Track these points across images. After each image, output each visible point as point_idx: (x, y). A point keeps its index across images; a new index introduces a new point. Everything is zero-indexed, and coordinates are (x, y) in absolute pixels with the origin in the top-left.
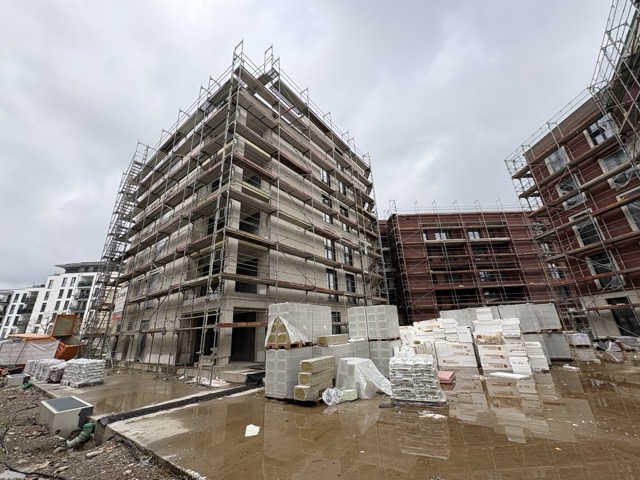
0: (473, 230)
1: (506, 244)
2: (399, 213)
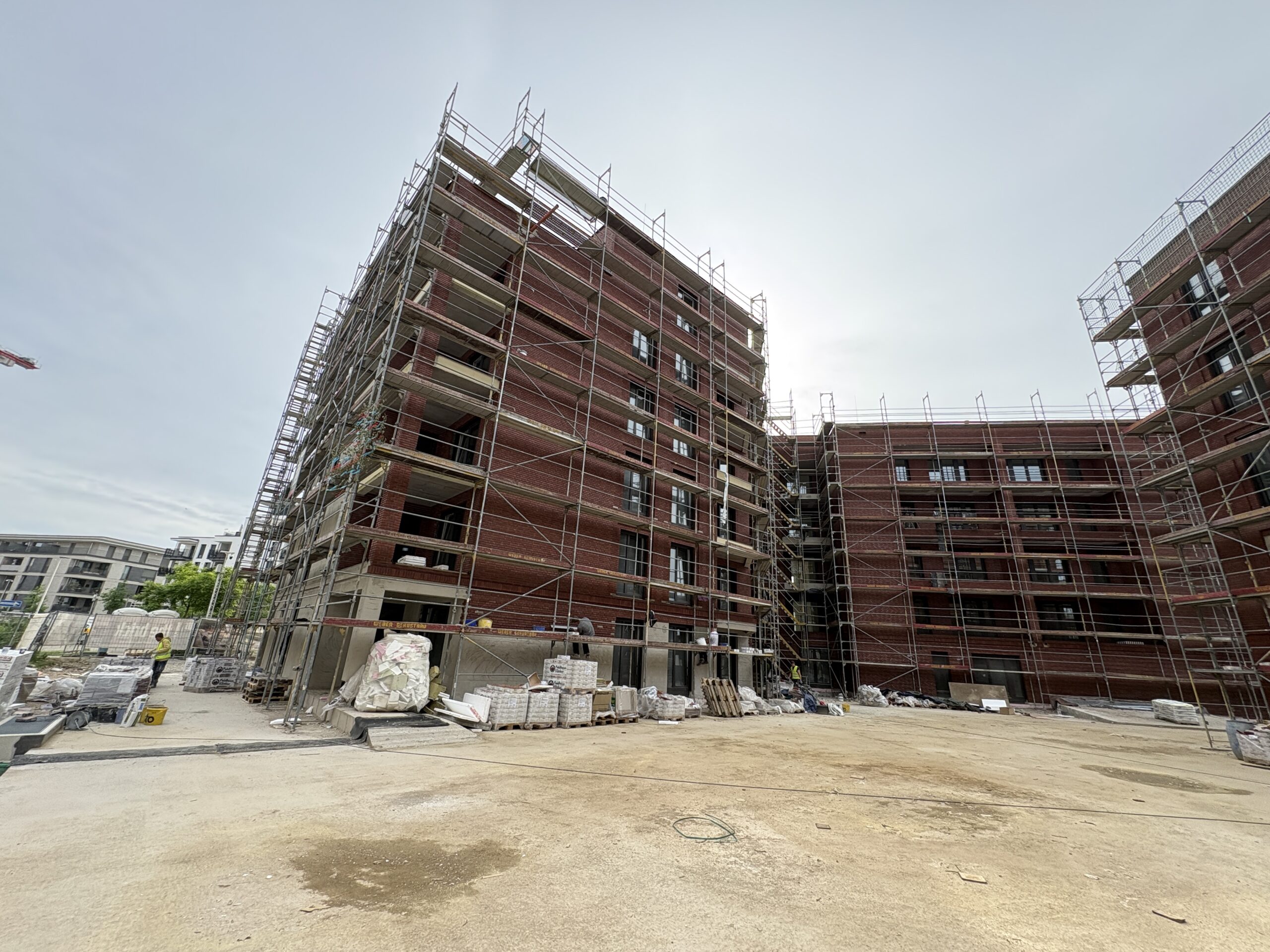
0: (1025, 462)
1: (1109, 496)
2: (841, 420)
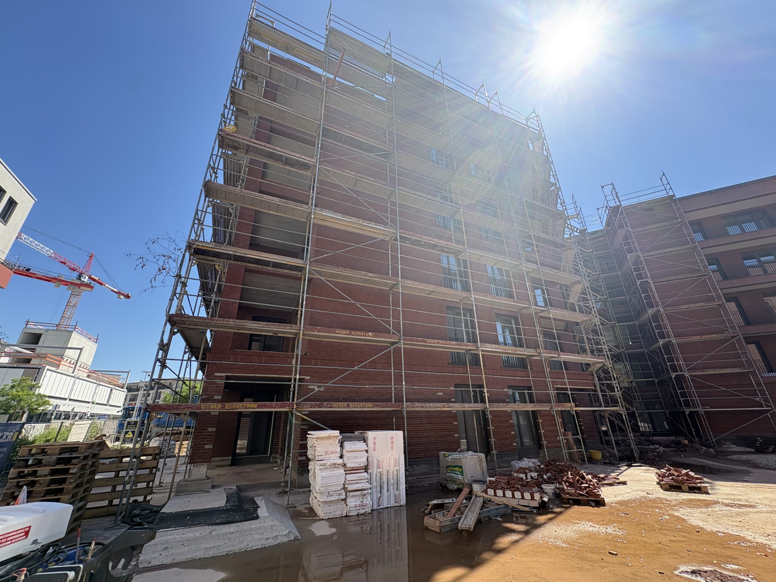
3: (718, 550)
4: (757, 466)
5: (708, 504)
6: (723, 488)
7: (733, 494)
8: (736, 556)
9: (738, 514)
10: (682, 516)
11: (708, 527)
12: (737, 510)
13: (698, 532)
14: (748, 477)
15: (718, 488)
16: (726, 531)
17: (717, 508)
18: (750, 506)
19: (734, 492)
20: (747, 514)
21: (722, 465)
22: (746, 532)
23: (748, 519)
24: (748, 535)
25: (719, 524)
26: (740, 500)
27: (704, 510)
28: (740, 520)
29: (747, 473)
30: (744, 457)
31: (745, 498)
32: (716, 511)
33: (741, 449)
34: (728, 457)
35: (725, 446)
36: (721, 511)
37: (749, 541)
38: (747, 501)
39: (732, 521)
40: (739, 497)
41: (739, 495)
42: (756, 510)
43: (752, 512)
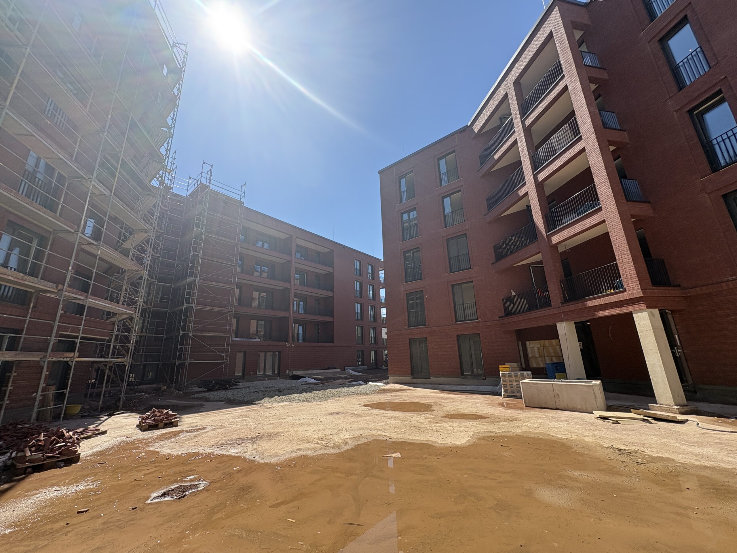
3: (181, 468)
4: (208, 400)
5: (175, 434)
6: (187, 419)
7: (193, 423)
8: (193, 468)
9: (195, 437)
10: (156, 450)
11: (175, 453)
12: (196, 433)
13: (168, 459)
14: (202, 408)
15: (183, 420)
16: (187, 452)
17: (182, 435)
18: (203, 429)
19: (194, 421)
20: (200, 435)
21: (187, 402)
22: (199, 448)
23: (201, 438)
24: (201, 450)
25: (183, 447)
26: (197, 426)
27: (173, 439)
28: (196, 440)
29: (202, 406)
30: (201, 395)
31: (200, 423)
32: (181, 438)
33: (200, 389)
34: (191, 396)
35: (190, 389)
36: (184, 437)
37: (202, 454)
38: (201, 425)
39: (192, 443)
40: (196, 424)
41: (196, 422)
42: (206, 430)
43: (203, 433)
